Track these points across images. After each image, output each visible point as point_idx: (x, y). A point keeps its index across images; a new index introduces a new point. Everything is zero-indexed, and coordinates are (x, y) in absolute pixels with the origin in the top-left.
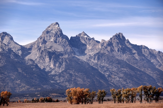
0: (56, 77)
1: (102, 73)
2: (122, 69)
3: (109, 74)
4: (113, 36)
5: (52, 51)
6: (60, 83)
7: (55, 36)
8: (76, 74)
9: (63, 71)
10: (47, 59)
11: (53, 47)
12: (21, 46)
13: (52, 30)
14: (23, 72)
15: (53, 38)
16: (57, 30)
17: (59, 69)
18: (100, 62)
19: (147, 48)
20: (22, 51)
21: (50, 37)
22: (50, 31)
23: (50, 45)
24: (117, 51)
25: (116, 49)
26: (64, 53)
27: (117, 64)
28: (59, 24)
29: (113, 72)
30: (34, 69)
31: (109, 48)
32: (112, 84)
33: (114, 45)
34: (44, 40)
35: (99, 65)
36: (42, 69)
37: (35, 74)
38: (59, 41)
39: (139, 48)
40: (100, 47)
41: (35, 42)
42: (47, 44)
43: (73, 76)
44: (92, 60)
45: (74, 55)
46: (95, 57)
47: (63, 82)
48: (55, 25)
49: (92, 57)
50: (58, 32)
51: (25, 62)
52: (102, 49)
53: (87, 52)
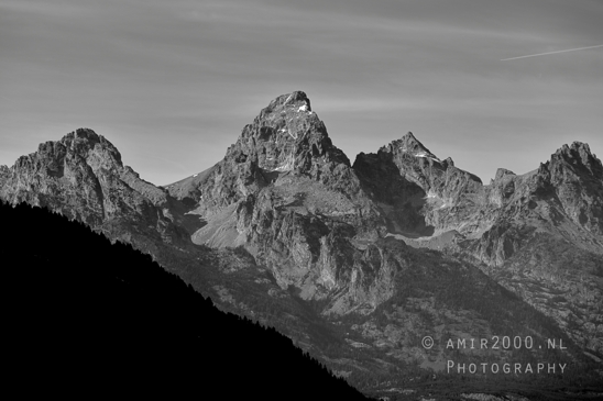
0: (367, 324)
1: (543, 310)
3: (570, 315)
4: (552, 156)
5: (310, 213)
6: (388, 349)
7: (298, 152)
8: (449, 314)
9: (391, 302)
10: (300, 250)
11: (308, 199)
13: (283, 124)
14: (238, 302)
15: (294, 160)
16: (308, 127)
17: (367, 290)
18: (517, 264)
21: (278, 152)
22: (274, 126)
24: (576, 220)
25: (572, 212)
26: (360, 224)
27: (593, 273)
29: (584, 306)
30: (270, 292)
31: (544, 208)
32: (597, 359)
33: (560, 195)
34: (254, 165)
35: (514, 278)
36: (284, 288)
37: (290, 312)
38: (319, 173)
40: (497, 200)
42: (278, 183)
43: (439, 324)
44: (480, 257)
45: (389, 234)
46: (491, 244)
47: (400, 346)
48: (292, 102)
49: (476, 244)
50: (309, 131)
51: (217, 260)
52: (508, 208)
53: (436, 220)
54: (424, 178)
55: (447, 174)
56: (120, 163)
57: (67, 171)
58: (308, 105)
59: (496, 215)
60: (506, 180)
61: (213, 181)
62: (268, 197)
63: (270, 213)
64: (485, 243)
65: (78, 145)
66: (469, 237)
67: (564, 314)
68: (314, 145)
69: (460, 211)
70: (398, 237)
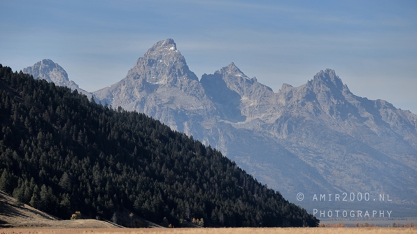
1: (310, 163)
2: (354, 155)
3: (325, 166)
4: (314, 77)
5: (177, 108)
7: (170, 73)
8: (258, 166)
11: (176, 100)
13: (161, 57)
15: (167, 78)
16: (175, 59)
18: (295, 138)
19: (391, 106)
21: (157, 73)
22: (155, 59)
23: (168, 95)
24: (328, 113)
25: (326, 109)
26: (206, 114)
27: (338, 143)
28: (175, 44)
29: (333, 162)
31: (309, 106)
32: (341, 191)
33: (319, 99)
34: (144, 81)
35: (294, 145)
38: (182, 85)
40: (282, 101)
42: (159, 91)
44: (274, 133)
45: (221, 120)
46: (280, 126)
48: (166, 44)
49: (271, 126)
50: (176, 62)
52: (289, 106)
53: (248, 112)
54: (240, 88)
55: (253, 87)
56: (68, 79)
58: (175, 46)
59: (283, 110)
60: (288, 90)
61: (120, 90)
62: (153, 99)
63: (154, 108)
64: (277, 126)
65: (44, 69)
66: (266, 122)
67: (322, 166)
68: (179, 70)
69: (261, 108)
70: (227, 122)
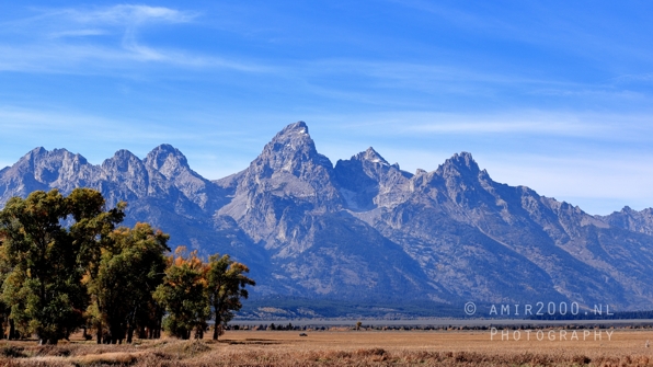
0: (291, 264)
1: (412, 256)
2: (465, 247)
3: (430, 260)
4: (447, 160)
5: (286, 195)
6: (298, 280)
7: (294, 159)
8: (343, 258)
9: (309, 250)
10: (270, 218)
11: (287, 187)
12: (206, 181)
13: (289, 141)
15: (291, 164)
16: (303, 143)
17: (300, 242)
18: (409, 227)
19: (533, 193)
20: (207, 194)
21: (283, 159)
22: (283, 143)
23: (280, 181)
24: (454, 201)
25: (453, 195)
26: (317, 202)
27: (452, 233)
28: (307, 128)
29: (442, 254)
30: (232, 244)
31: (434, 193)
32: (436, 287)
33: (447, 185)
34: (266, 167)
36: (256, 242)
38: (305, 171)
39: (513, 194)
40: (412, 188)
41: (245, 172)
42: (273, 176)
43: (335, 264)
44: (390, 223)
45: (343, 209)
46: (396, 215)
47: (308, 278)
48: (296, 128)
49: (389, 215)
50: (303, 146)
51: (213, 223)
52: (414, 193)
53: (378, 201)
54: (376, 175)
57: (130, 168)
58: (306, 130)
60: (420, 175)
61: (244, 177)
64: (393, 215)
65: (161, 154)
67: (426, 259)
68: (304, 154)
69: (391, 195)
70: (349, 211)
